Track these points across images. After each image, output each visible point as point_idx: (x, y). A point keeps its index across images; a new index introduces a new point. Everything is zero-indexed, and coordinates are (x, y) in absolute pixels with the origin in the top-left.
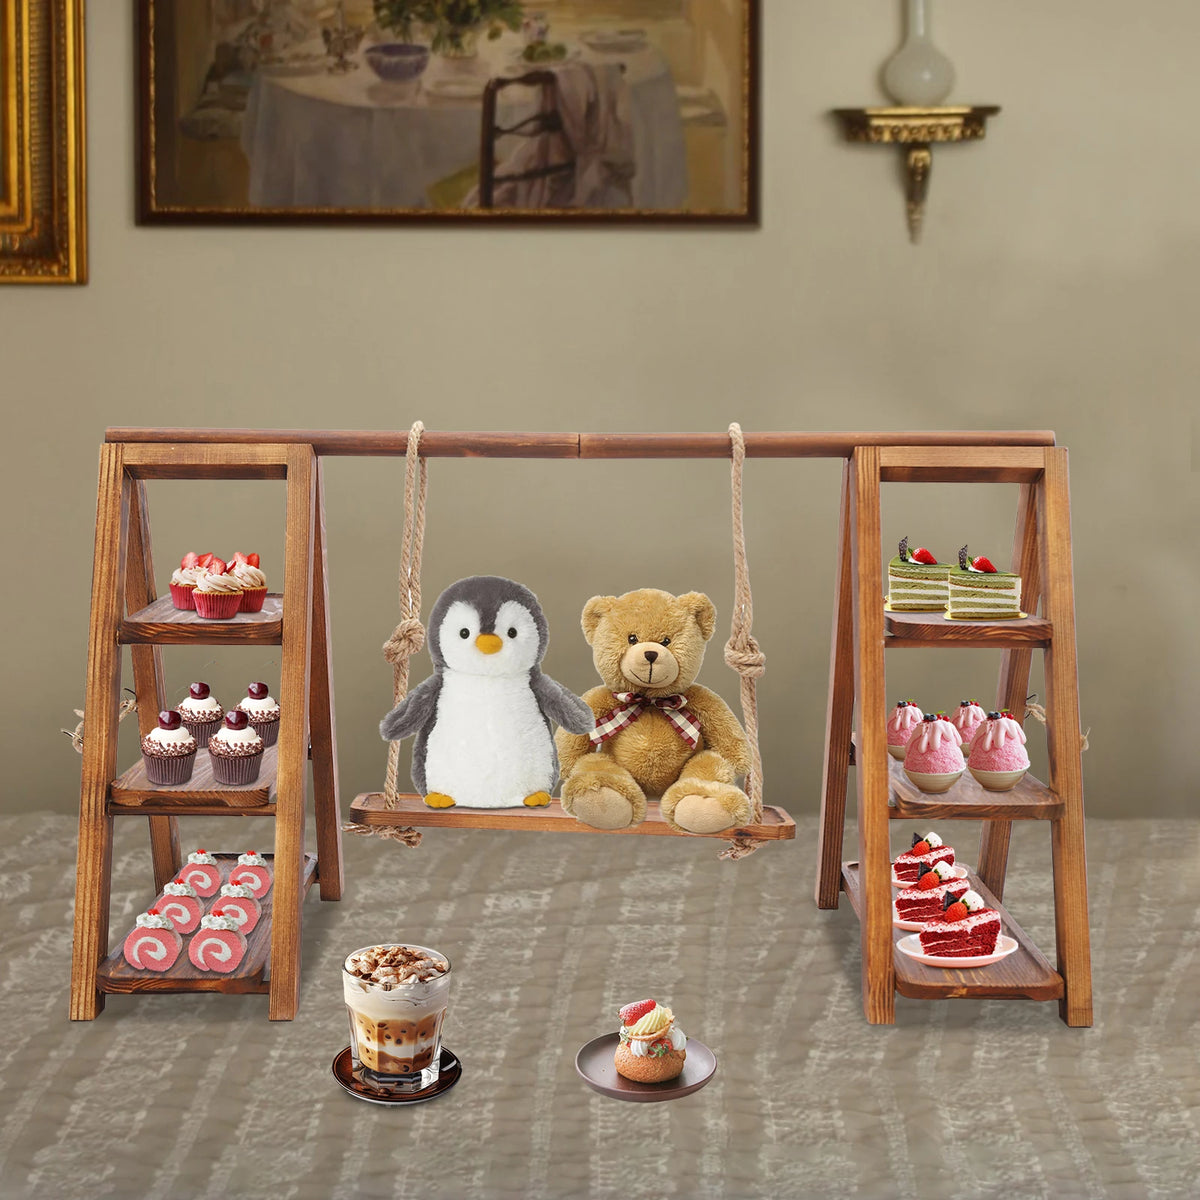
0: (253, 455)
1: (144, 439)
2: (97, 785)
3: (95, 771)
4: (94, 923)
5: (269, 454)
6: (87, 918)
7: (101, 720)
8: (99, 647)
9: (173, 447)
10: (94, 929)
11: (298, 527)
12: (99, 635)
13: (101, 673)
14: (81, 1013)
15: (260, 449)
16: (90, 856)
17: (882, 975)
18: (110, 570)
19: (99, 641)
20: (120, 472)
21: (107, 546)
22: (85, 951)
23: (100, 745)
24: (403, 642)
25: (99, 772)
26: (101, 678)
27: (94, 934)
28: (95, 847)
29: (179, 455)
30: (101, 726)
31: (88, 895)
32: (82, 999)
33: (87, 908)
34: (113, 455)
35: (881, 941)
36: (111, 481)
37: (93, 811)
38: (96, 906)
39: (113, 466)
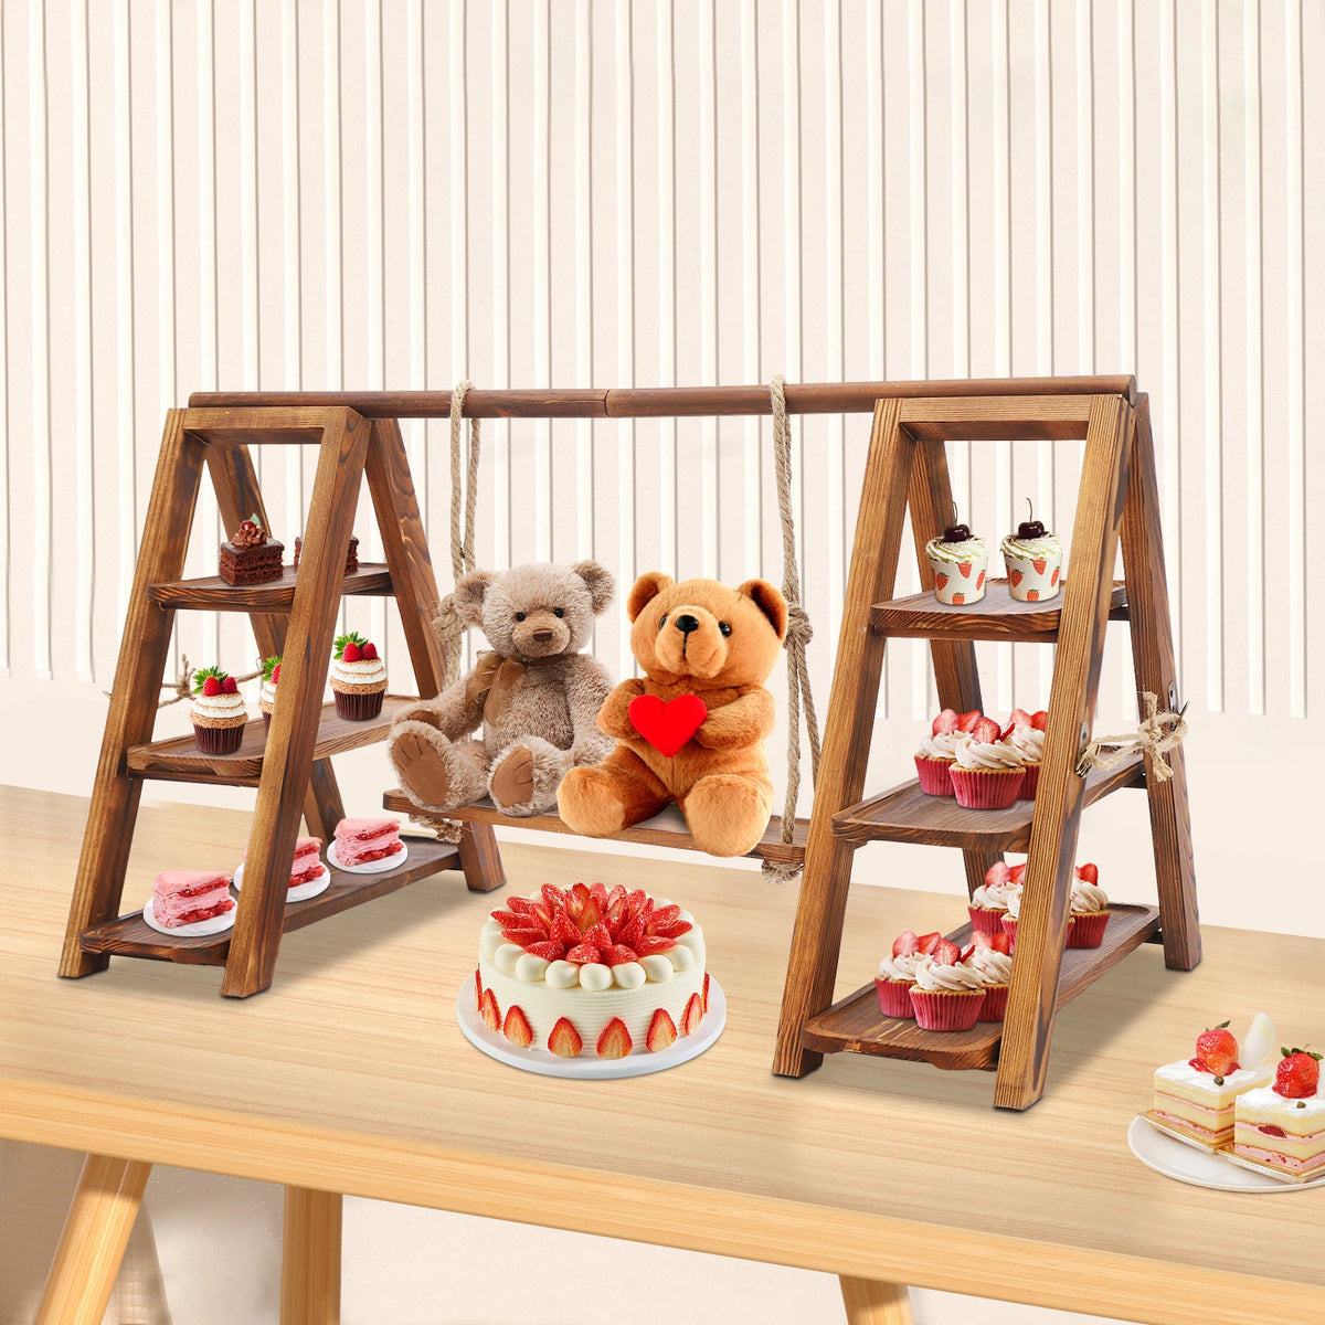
0: (295, 419)
1: (219, 403)
2: (114, 747)
3: (115, 733)
4: (91, 882)
5: (308, 417)
6: (86, 877)
7: (127, 683)
8: (136, 611)
9: (227, 412)
10: (90, 888)
11: (323, 493)
12: (138, 600)
13: (134, 636)
14: (68, 970)
15: (302, 412)
16: (98, 816)
18: (156, 536)
19: (137, 605)
20: (180, 436)
21: (158, 511)
22: (80, 910)
23: (122, 708)
25: (118, 735)
26: (134, 641)
27: (90, 893)
28: (103, 808)
29: (232, 420)
30: (126, 689)
31: (91, 854)
32: (71, 956)
33: (88, 867)
34: (176, 420)
36: (171, 446)
37: (107, 773)
38: (95, 866)
39: (174, 431)
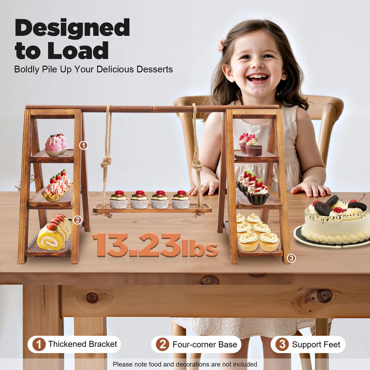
0: (65, 112)
1: (36, 108)
2: (24, 201)
4: (24, 238)
5: (70, 112)
6: (22, 237)
7: (25, 183)
8: (24, 164)
9: (44, 110)
10: (24, 239)
11: (77, 131)
12: (25, 161)
13: (25, 171)
14: (21, 262)
15: (67, 111)
16: (23, 220)
17: (235, 250)
18: (27, 143)
19: (24, 162)
20: (30, 117)
21: (26, 137)
22: (22, 246)
23: (25, 190)
24: (106, 162)
25: (25, 197)
26: (25, 172)
27: (24, 241)
28: (24, 218)
29: (45, 112)
30: (25, 185)
31: (22, 230)
32: (21, 258)
33: (22, 234)
34: (28, 112)
35: (234, 241)
36: (27, 119)
37: (23, 208)
38: (24, 233)
39: (28, 115)
